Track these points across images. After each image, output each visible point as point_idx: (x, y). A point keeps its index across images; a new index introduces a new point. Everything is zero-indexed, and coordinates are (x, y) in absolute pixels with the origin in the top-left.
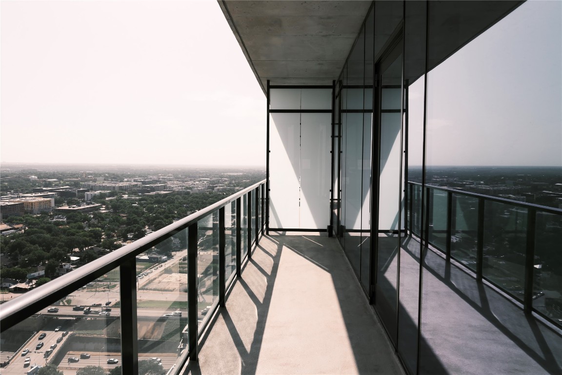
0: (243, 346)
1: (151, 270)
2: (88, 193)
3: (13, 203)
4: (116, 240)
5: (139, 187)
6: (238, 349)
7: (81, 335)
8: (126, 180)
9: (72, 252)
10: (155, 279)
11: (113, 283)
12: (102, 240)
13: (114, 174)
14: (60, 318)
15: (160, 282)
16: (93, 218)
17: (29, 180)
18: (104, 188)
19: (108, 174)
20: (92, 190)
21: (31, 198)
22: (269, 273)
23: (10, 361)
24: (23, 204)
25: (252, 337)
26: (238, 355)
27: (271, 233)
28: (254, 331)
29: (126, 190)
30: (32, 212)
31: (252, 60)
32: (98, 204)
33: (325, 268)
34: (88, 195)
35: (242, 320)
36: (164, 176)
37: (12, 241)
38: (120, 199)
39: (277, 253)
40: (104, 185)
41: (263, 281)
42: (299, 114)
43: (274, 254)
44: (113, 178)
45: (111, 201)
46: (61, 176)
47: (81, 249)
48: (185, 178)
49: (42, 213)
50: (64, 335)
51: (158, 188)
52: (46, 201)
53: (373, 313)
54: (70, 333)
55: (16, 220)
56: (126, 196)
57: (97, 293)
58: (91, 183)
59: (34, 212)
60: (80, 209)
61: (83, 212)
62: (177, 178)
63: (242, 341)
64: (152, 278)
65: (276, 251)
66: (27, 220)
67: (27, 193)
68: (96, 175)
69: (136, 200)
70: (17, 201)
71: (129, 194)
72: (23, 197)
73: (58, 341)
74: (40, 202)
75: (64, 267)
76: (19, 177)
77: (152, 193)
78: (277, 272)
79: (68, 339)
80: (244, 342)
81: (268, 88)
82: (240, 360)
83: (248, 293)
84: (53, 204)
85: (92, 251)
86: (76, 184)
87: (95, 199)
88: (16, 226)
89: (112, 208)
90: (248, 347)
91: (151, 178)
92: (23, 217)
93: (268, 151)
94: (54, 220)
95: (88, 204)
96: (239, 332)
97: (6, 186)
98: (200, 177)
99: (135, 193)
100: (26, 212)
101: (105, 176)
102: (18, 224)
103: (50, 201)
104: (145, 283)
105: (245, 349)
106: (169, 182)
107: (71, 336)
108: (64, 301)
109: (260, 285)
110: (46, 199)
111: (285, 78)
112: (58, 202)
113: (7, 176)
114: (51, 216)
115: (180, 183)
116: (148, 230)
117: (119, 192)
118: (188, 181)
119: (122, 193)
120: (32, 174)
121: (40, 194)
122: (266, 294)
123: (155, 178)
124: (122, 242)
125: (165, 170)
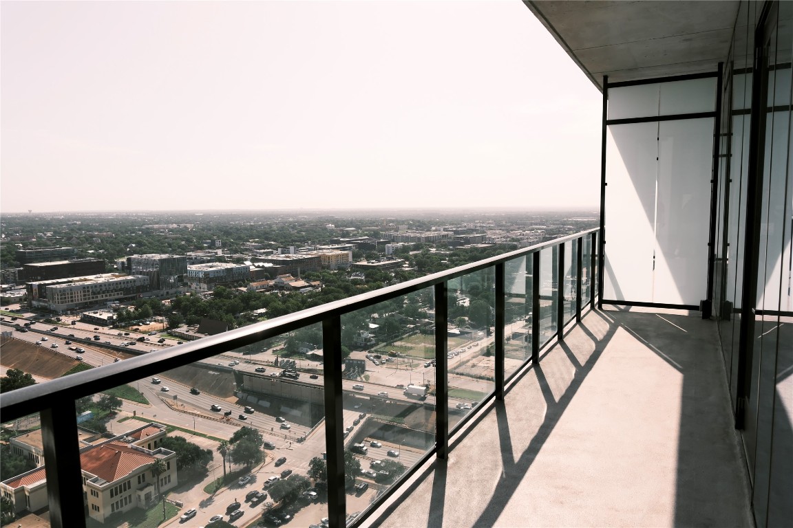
0: (511, 453)
1: (463, 348)
2: (389, 245)
3: (310, 256)
4: (420, 307)
5: (450, 238)
6: (503, 456)
7: (379, 421)
8: (433, 228)
9: (370, 318)
10: (468, 361)
11: (416, 362)
12: (404, 306)
13: (419, 221)
14: (357, 396)
15: (474, 366)
16: (395, 276)
17: (326, 229)
18: (407, 239)
19: (413, 221)
20: (393, 241)
21: (329, 251)
22: (583, 363)
23: (306, 437)
24: (319, 257)
25: (527, 444)
26: (501, 463)
27: (605, 307)
28: (532, 436)
29: (433, 242)
30: (328, 267)
31: (572, 48)
32: (400, 258)
33: (678, 365)
34: (388, 247)
35: (520, 420)
36: (483, 223)
37: (309, 300)
38: (426, 253)
39: (605, 337)
40: (407, 234)
41: (570, 373)
42: (655, 124)
43: (600, 337)
44: (419, 226)
45: (415, 256)
46: (359, 224)
47: (381, 315)
48: (511, 226)
49: (339, 269)
50: (361, 417)
51: (474, 240)
52: (343, 255)
53: (736, 443)
54: (368, 416)
55: (313, 276)
56: (433, 250)
57: (398, 371)
58: (392, 233)
59: (332, 267)
60: (380, 266)
61: (383, 269)
62: (499, 226)
63: (511, 447)
64: (465, 360)
65: (605, 333)
66: (324, 276)
67: (324, 245)
68: (398, 222)
69: (446, 255)
70: (314, 254)
71: (437, 247)
72: (320, 249)
73: (356, 423)
74: (337, 256)
75: (362, 336)
76: (316, 226)
77: (468, 246)
78: (595, 363)
79: (365, 423)
80: (514, 448)
81: (606, 87)
82: (500, 469)
83: (541, 386)
84: (350, 259)
85: (393, 318)
86: (376, 234)
87: (397, 253)
88: (313, 283)
89: (416, 265)
90: (517, 456)
91: (465, 226)
92: (320, 273)
93: (604, 184)
94: (352, 278)
95: (389, 259)
96: (511, 435)
97: (303, 237)
98: (531, 224)
99: (445, 246)
100: (323, 268)
101: (409, 224)
102: (315, 280)
103: (347, 255)
104: (455, 365)
105: (512, 457)
106: (489, 232)
107: (369, 420)
108: (362, 376)
109: (563, 379)
110: (343, 252)
111: (630, 70)
112: (356, 257)
113: (305, 224)
114: (348, 272)
115: (504, 233)
116: (460, 296)
117: (426, 245)
118: (514, 230)
119: (428, 245)
120: (329, 222)
121: (337, 246)
122: (567, 391)
123: (471, 226)
124: (428, 309)
125: (484, 215)
